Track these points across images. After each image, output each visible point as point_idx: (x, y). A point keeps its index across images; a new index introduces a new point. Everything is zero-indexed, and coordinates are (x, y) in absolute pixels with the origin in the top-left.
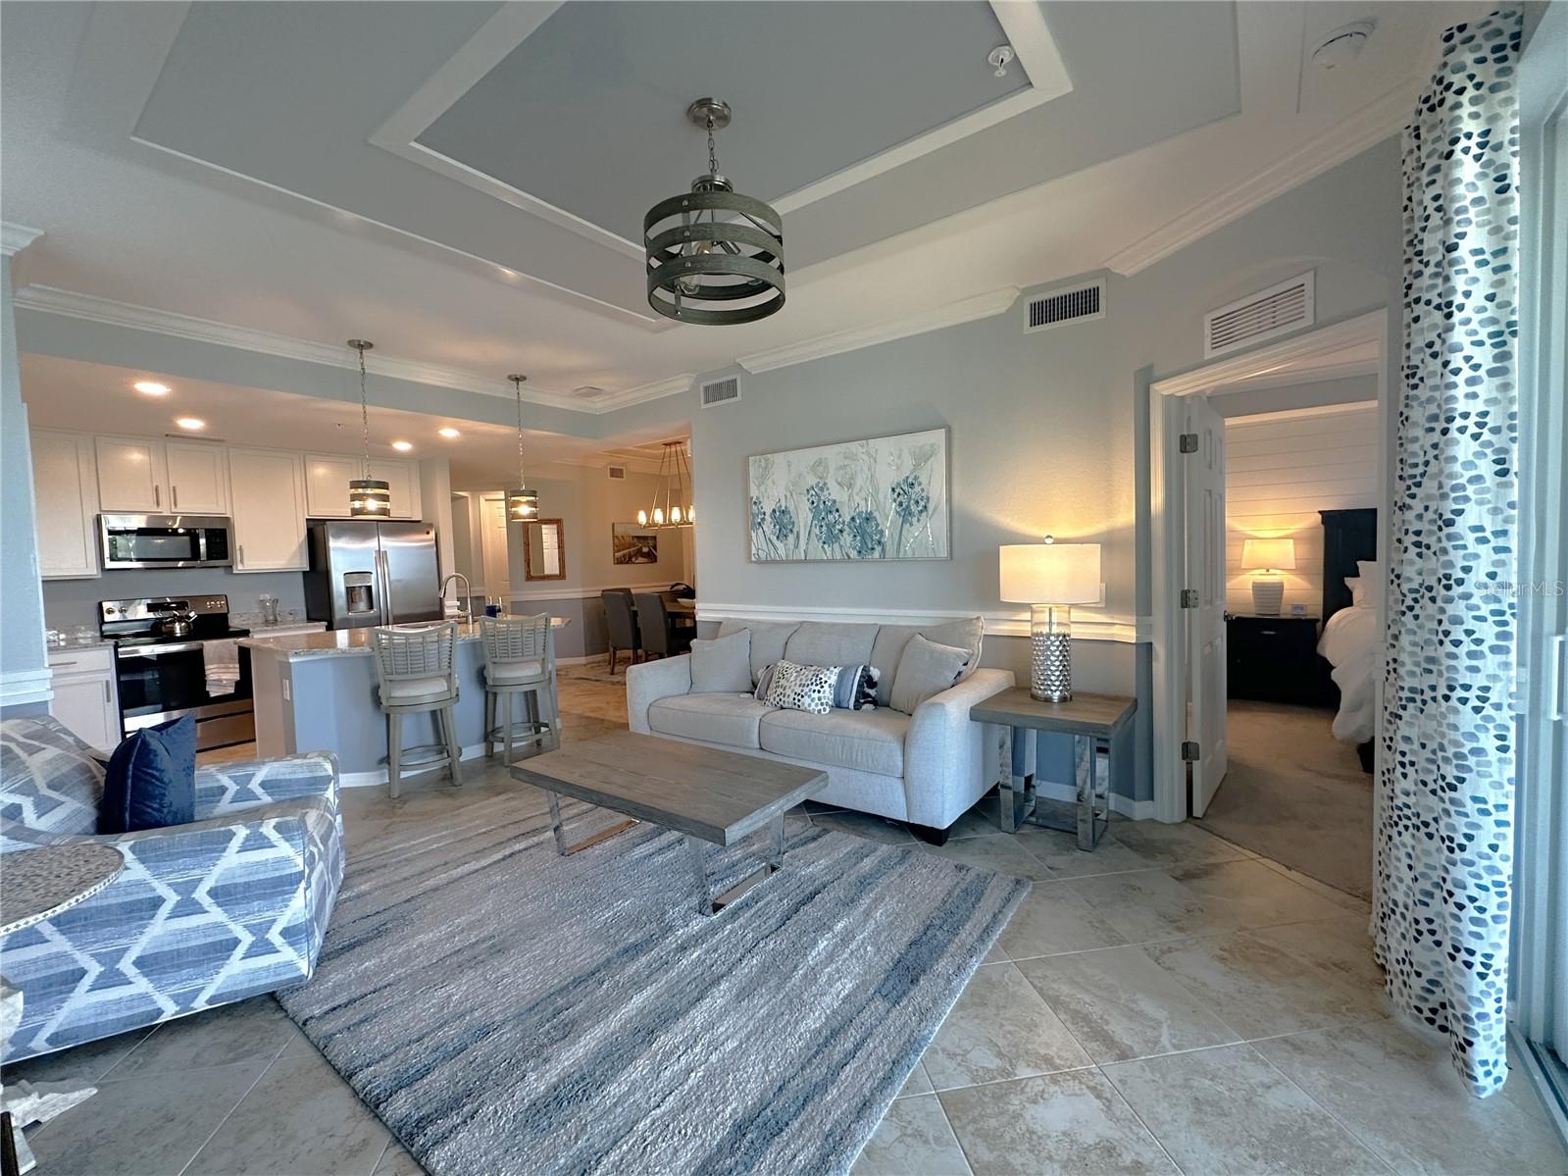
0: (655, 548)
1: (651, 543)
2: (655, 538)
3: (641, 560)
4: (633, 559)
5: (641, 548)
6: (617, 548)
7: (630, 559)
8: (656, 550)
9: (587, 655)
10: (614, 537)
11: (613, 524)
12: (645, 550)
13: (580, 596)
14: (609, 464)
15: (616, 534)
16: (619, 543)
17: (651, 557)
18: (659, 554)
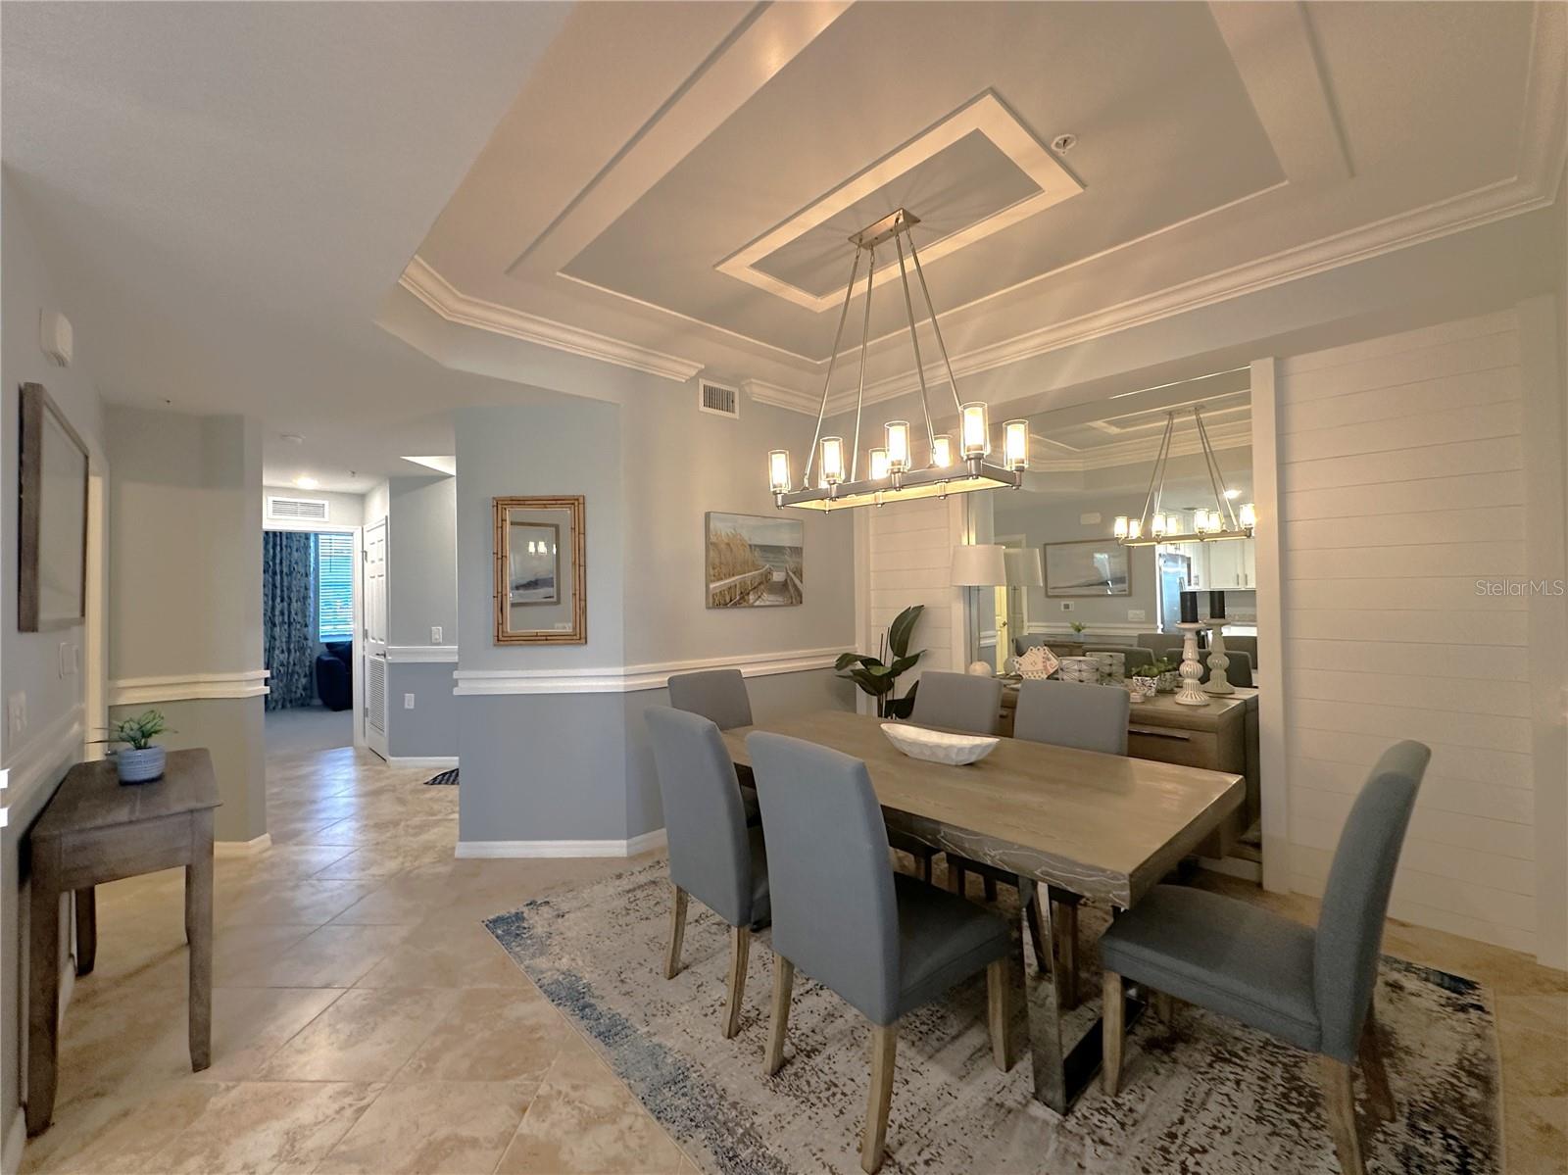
0: (799, 573)
1: (790, 561)
2: (797, 551)
3: (768, 598)
4: (751, 597)
5: (770, 573)
6: (714, 571)
7: (744, 595)
8: (800, 576)
9: (629, 836)
10: (710, 545)
11: (707, 515)
12: (778, 577)
13: (617, 685)
14: (701, 374)
15: (713, 539)
16: (721, 557)
17: (790, 592)
18: (806, 587)
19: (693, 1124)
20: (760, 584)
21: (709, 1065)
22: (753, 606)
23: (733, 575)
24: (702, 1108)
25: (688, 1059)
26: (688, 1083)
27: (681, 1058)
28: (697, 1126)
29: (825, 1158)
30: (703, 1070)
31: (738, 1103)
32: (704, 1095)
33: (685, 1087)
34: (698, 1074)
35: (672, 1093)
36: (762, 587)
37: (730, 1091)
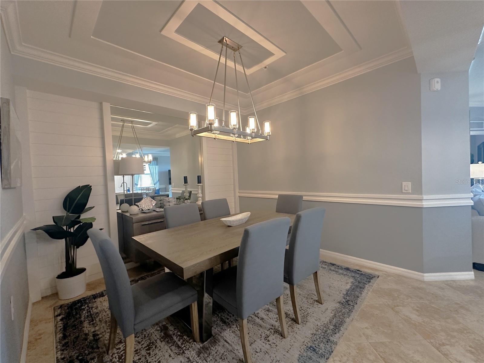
19: (329, 341)
21: (303, 340)
24: (321, 339)
25: (302, 347)
26: (314, 345)
27: (303, 350)
28: (329, 340)
29: (324, 311)
30: (306, 341)
31: (316, 330)
32: (316, 340)
33: (315, 346)
34: (308, 343)
35: (320, 350)
37: (312, 332)
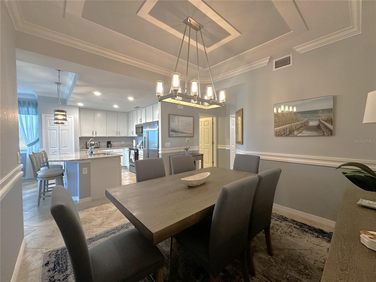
3: (306, 133)
4: (295, 133)
7: (292, 132)
8: (332, 123)
12: (313, 123)
16: (279, 119)
20: (301, 127)
22: (296, 136)
23: (286, 125)
36: (302, 128)
